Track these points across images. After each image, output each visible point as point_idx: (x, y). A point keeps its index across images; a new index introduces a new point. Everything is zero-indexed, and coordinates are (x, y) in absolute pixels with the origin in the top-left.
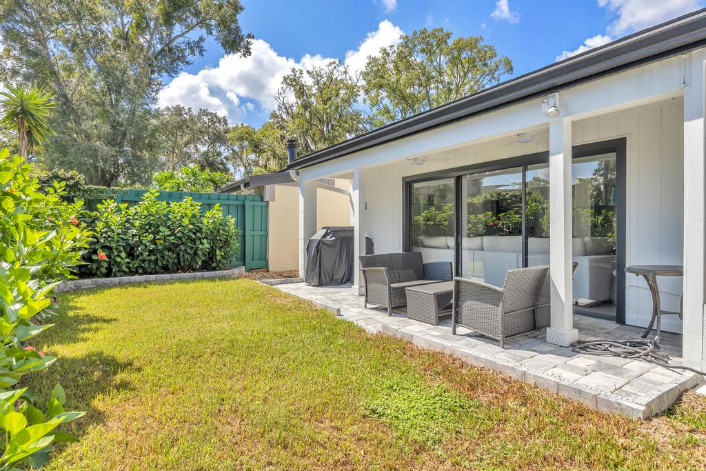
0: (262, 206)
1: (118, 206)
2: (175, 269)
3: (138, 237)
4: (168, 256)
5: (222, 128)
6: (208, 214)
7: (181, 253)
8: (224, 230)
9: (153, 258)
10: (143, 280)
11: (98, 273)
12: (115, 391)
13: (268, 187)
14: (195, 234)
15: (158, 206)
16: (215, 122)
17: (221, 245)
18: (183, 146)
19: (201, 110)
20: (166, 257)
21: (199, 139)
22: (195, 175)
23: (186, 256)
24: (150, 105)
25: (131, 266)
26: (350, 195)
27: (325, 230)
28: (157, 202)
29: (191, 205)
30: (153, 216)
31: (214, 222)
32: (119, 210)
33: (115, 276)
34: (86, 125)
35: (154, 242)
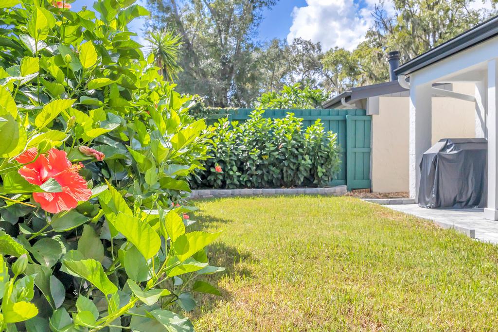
0: (365, 121)
1: (230, 124)
2: (279, 184)
3: (247, 152)
4: (273, 171)
5: (315, 55)
6: (309, 130)
7: (285, 169)
8: (326, 146)
9: (259, 172)
10: (252, 193)
11: (215, 185)
12: (239, 277)
13: (371, 100)
14: (297, 149)
15: (264, 122)
16: (310, 49)
17: (322, 162)
18: (280, 77)
19: (295, 40)
20: (271, 172)
21: (294, 69)
22: (295, 93)
23: (290, 172)
24: (252, 39)
25: (241, 179)
26: (475, 100)
27: (443, 143)
28: (262, 119)
29: (294, 121)
30: (260, 132)
31: (315, 138)
32: (231, 128)
33: (228, 188)
34: (203, 64)
35: (260, 157)
